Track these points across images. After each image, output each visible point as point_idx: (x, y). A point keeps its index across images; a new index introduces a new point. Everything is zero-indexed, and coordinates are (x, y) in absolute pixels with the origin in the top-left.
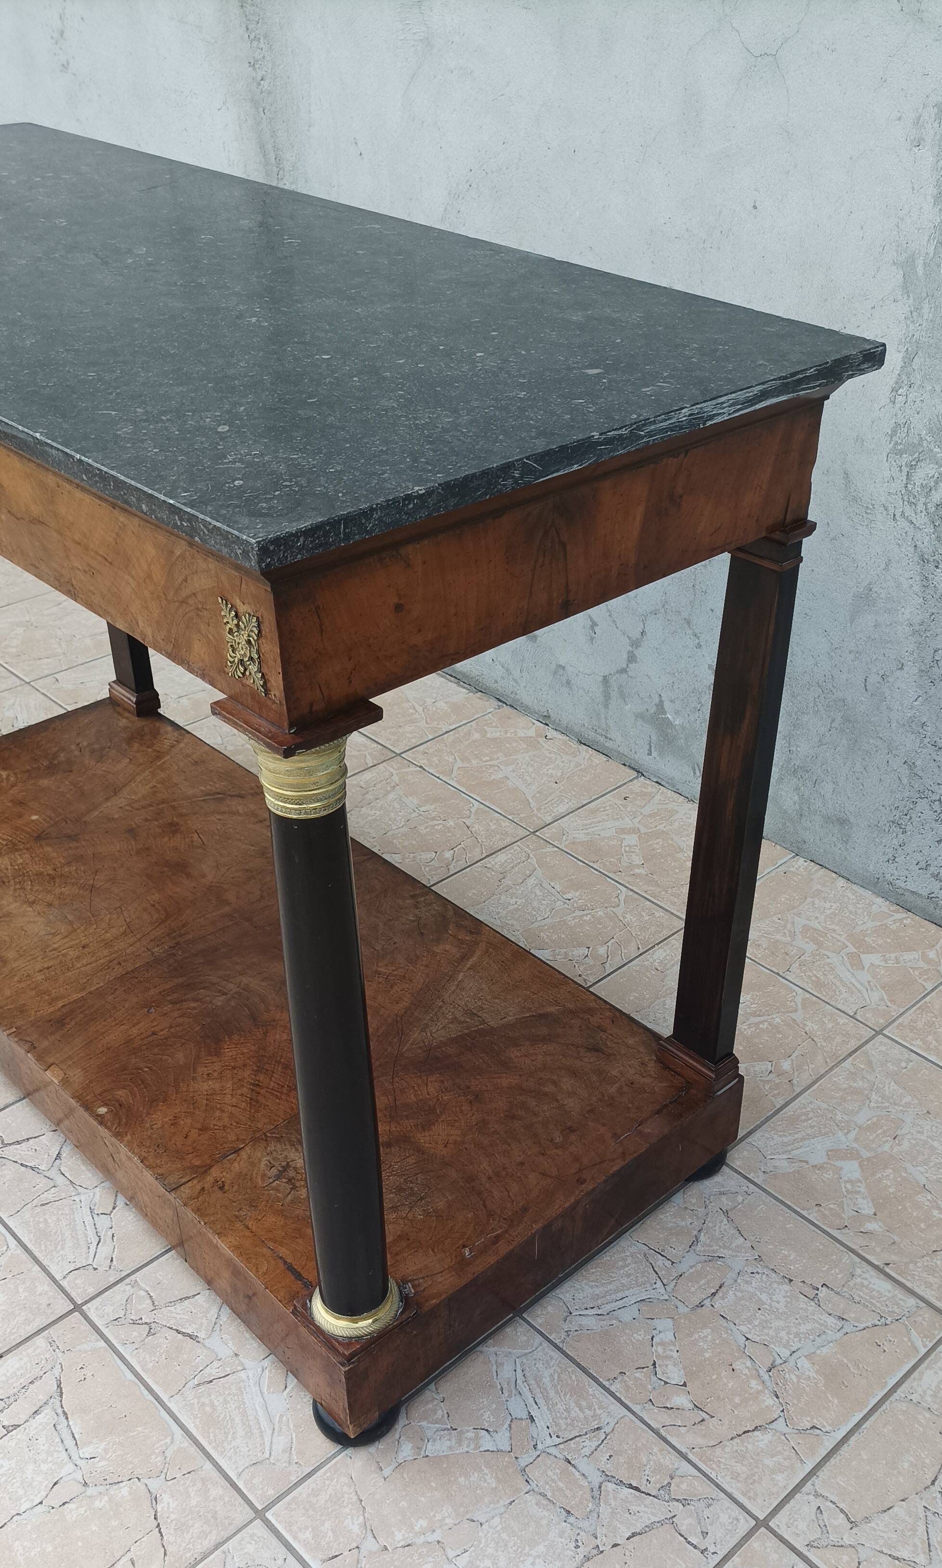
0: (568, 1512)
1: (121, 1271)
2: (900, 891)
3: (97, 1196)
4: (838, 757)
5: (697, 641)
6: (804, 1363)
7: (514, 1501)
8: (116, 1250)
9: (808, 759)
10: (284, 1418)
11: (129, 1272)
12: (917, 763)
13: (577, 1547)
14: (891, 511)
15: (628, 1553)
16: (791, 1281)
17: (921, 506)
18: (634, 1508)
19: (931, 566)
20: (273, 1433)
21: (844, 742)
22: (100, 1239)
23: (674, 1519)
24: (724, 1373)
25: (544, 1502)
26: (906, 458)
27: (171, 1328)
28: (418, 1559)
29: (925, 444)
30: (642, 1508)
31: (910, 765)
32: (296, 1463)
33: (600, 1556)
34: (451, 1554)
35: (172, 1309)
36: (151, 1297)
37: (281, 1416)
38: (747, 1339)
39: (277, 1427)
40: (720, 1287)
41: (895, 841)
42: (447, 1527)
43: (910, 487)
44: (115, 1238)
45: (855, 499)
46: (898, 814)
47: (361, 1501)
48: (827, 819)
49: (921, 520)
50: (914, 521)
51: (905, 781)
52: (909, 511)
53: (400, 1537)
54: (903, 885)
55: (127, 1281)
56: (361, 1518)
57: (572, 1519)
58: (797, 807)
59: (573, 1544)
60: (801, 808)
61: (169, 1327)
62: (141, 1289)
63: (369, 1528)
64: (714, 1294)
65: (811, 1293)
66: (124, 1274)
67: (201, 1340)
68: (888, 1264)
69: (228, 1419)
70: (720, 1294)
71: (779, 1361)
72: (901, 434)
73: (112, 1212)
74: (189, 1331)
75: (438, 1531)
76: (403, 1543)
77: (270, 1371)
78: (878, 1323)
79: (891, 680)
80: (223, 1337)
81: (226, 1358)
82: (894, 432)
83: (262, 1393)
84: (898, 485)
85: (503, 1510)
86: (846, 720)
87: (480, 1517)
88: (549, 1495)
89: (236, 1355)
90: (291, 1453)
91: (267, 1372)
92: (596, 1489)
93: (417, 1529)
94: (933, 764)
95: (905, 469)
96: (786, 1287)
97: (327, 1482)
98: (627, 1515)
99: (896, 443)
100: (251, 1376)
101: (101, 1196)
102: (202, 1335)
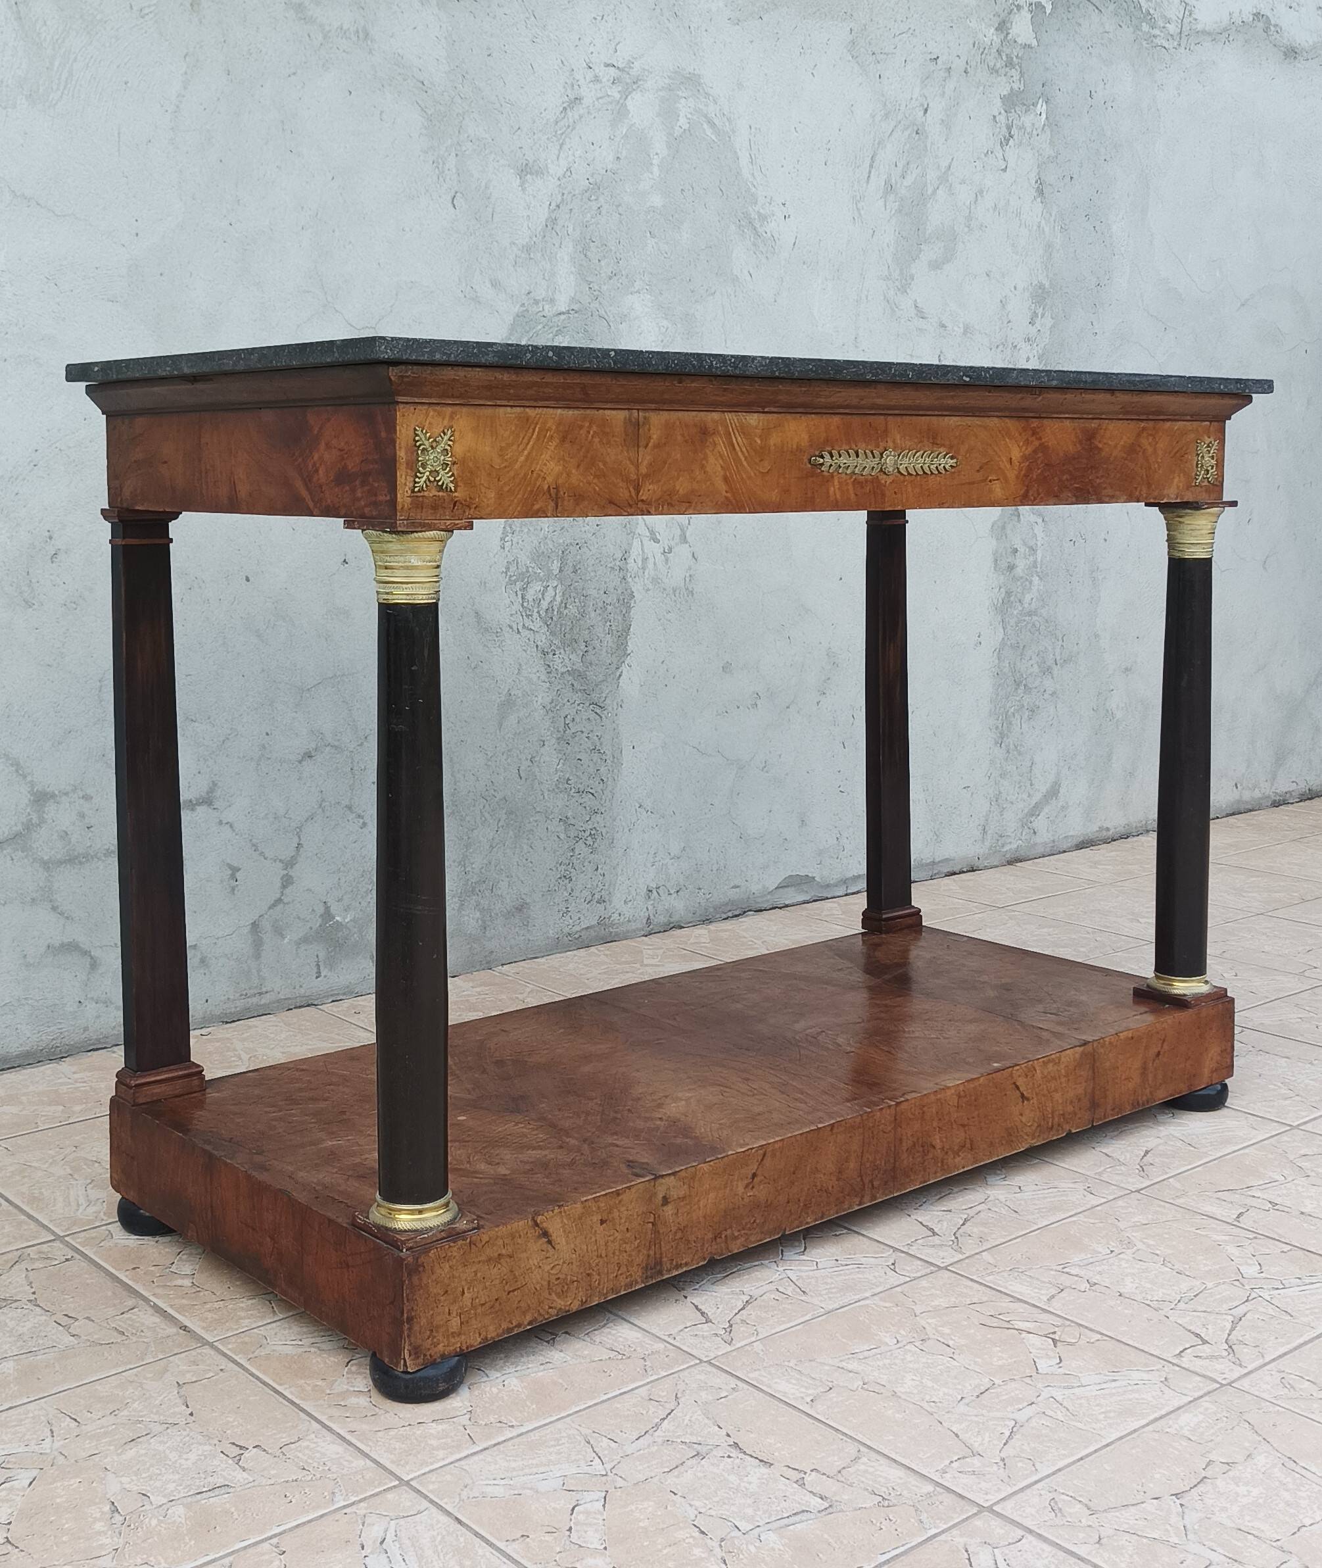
2: (577, 936)
4: (508, 851)
5: (361, 822)
9: (483, 871)
12: (569, 815)
14: (515, 627)
17: (535, 615)
19: (551, 655)
21: (511, 833)
26: (519, 584)
29: (530, 569)
31: (564, 820)
41: (566, 894)
43: (525, 604)
45: (487, 630)
46: (563, 867)
48: (509, 915)
49: (537, 624)
50: (533, 627)
51: (562, 836)
52: (528, 623)
54: (577, 928)
58: (480, 922)
60: (484, 922)
72: (513, 568)
79: (537, 759)
82: (508, 569)
84: (517, 606)
86: (510, 813)
94: (580, 808)
95: (519, 593)
99: (511, 576)
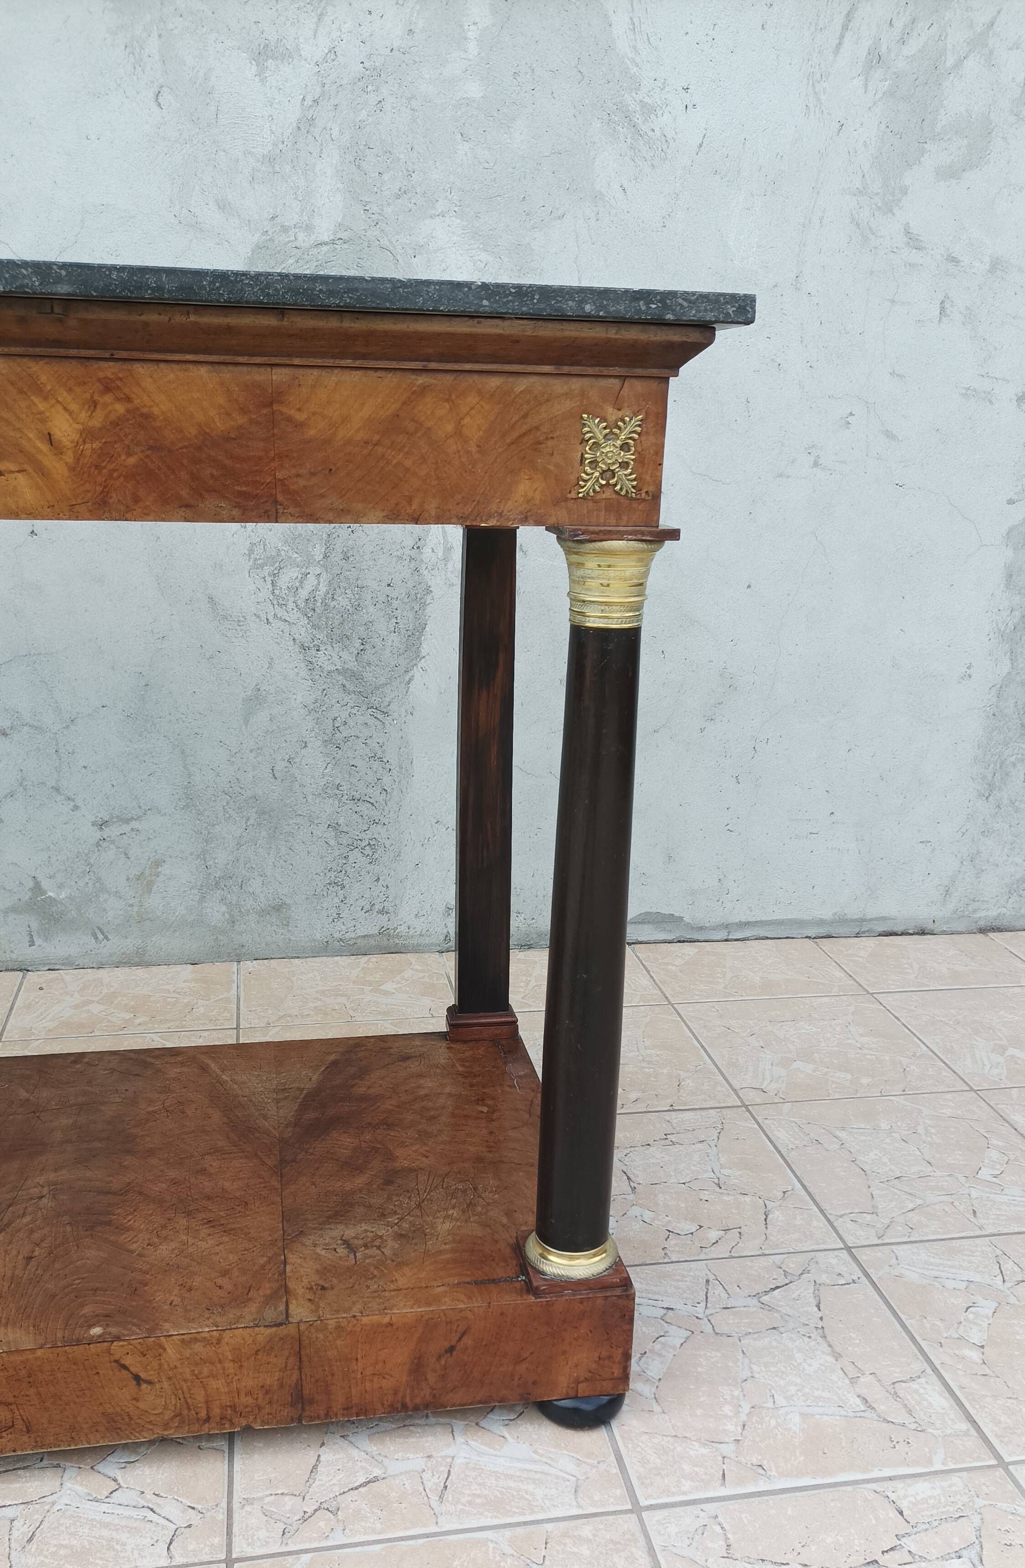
0: (774, 1328)
1: (217, 1505)
2: (351, 942)
3: (77, 1487)
4: (260, 850)
5: (72, 804)
6: (726, 1172)
7: (743, 1351)
8: (180, 1499)
9: (229, 866)
10: (540, 1451)
11: (225, 1500)
12: (340, 822)
13: (810, 1337)
14: (264, 617)
15: (833, 1316)
16: (649, 1145)
17: (291, 605)
18: (795, 1296)
19: (313, 652)
20: (550, 1465)
21: (264, 833)
22: (148, 1508)
23: (818, 1282)
24: (706, 1206)
25: (756, 1336)
26: (267, 570)
27: (344, 1493)
28: (762, 1425)
29: (283, 553)
30: (798, 1292)
31: (334, 827)
32: (598, 1463)
33: (826, 1330)
34: (770, 1404)
35: (317, 1483)
36: (282, 1494)
37: (535, 1452)
38: (684, 1183)
39: (544, 1460)
40: (625, 1173)
41: (336, 900)
42: (741, 1397)
43: (277, 592)
44: (162, 1494)
45: (225, 618)
46: (332, 874)
47: (676, 1436)
48: (263, 913)
49: (294, 616)
50: (288, 619)
51: (332, 842)
52: (281, 612)
53: (731, 1427)
54: (353, 935)
55: (236, 1506)
56: (694, 1443)
57: (782, 1329)
58: (227, 916)
59: (806, 1339)
60: (232, 916)
61: (341, 1494)
62: (262, 1498)
63: (708, 1442)
64: (629, 1178)
65: (668, 1142)
66: (224, 1504)
67: (384, 1476)
68: (672, 1106)
69: (504, 1490)
70: (631, 1176)
71: (716, 1181)
72: (259, 550)
73: (119, 1484)
74: (362, 1480)
75: (742, 1403)
76: (739, 1429)
77: (473, 1440)
78: (718, 1131)
79: (297, 760)
80: (396, 1457)
81: (426, 1466)
82: (251, 551)
83: (496, 1455)
84: (265, 593)
85: (747, 1361)
86: (261, 813)
87: (746, 1374)
88: (750, 1330)
89: (429, 1457)
90: (584, 1462)
91: (472, 1443)
92: (763, 1306)
93: (730, 1414)
94: (355, 816)
95: (269, 579)
96: (651, 1149)
97: (639, 1449)
98: (798, 1302)
99: (256, 559)
100: (467, 1456)
101: (82, 1485)
102: (377, 1472)
